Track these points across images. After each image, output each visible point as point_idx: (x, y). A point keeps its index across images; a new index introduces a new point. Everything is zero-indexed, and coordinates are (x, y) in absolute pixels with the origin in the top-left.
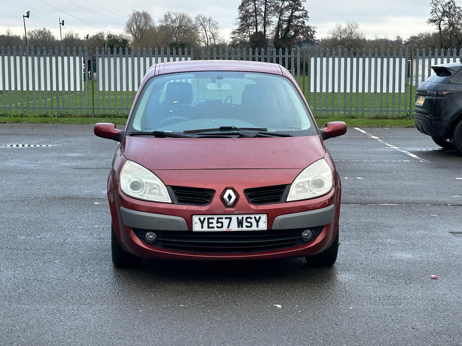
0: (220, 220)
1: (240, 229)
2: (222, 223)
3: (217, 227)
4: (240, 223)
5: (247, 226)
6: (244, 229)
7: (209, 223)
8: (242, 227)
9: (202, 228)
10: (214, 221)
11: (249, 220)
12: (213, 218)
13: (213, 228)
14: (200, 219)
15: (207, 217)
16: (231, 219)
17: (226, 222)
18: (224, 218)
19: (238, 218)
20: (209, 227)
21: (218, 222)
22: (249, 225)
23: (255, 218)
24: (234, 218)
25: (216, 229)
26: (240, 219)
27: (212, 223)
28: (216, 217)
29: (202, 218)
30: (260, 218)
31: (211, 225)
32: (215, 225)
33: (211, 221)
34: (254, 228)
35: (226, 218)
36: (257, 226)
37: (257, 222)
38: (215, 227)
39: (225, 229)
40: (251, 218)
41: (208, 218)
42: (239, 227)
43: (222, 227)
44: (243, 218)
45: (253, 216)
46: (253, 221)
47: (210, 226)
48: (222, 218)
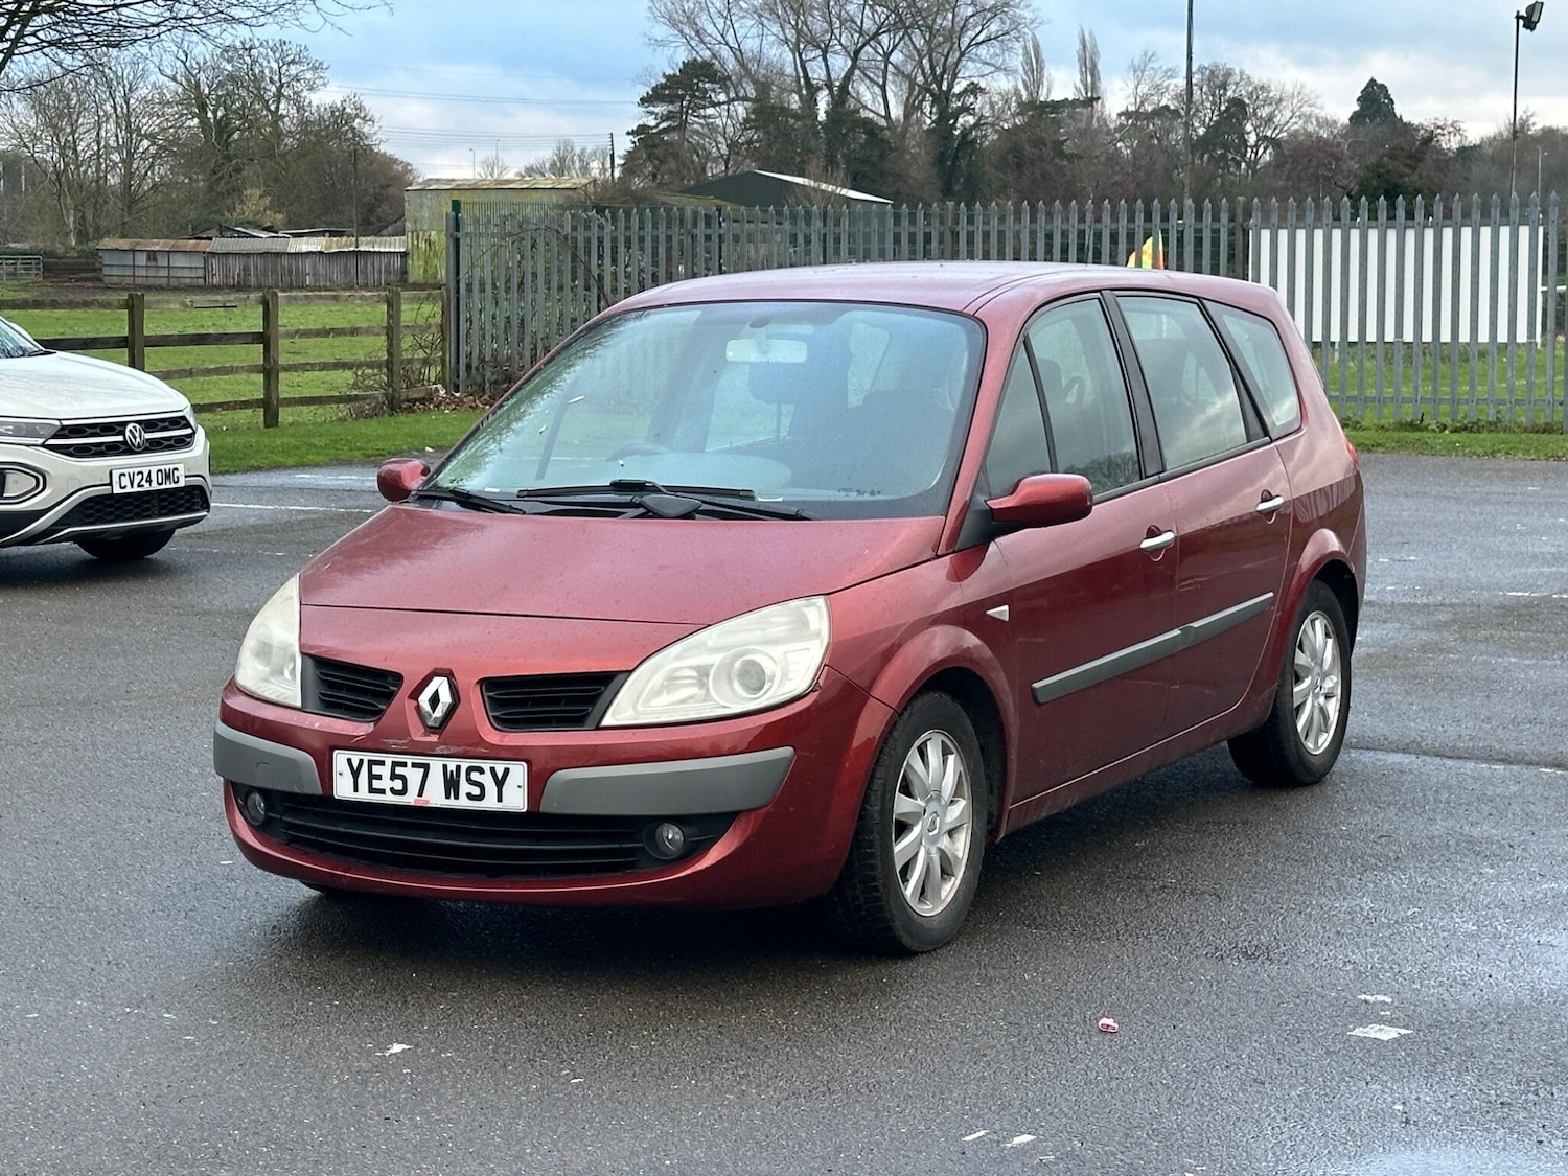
0: (399, 770)
1: (452, 803)
2: (403, 778)
3: (394, 791)
4: (451, 785)
5: (470, 796)
6: (463, 803)
7: (372, 777)
8: (457, 797)
9: (356, 790)
10: (385, 771)
11: (475, 776)
12: (382, 763)
13: (383, 792)
14: (349, 761)
15: (367, 757)
16: (426, 767)
17: (414, 776)
18: (409, 765)
19: (445, 767)
20: (372, 790)
21: (394, 776)
22: (476, 791)
23: (493, 770)
24: (436, 765)
25: (389, 798)
26: (452, 772)
27: (379, 777)
28: (389, 759)
29: (356, 757)
30: (507, 771)
31: (376, 784)
32: (385, 783)
33: (376, 770)
34: (490, 803)
35: (414, 765)
36: (500, 799)
37: (500, 783)
38: (388, 791)
39: (410, 799)
40: (481, 771)
41: (369, 761)
42: (448, 797)
43: (403, 792)
44: (458, 768)
45: (486, 765)
46: (487, 780)
47: (374, 787)
48: (404, 765)
